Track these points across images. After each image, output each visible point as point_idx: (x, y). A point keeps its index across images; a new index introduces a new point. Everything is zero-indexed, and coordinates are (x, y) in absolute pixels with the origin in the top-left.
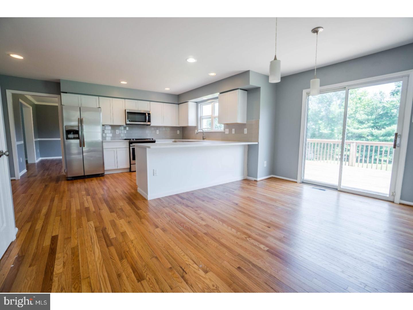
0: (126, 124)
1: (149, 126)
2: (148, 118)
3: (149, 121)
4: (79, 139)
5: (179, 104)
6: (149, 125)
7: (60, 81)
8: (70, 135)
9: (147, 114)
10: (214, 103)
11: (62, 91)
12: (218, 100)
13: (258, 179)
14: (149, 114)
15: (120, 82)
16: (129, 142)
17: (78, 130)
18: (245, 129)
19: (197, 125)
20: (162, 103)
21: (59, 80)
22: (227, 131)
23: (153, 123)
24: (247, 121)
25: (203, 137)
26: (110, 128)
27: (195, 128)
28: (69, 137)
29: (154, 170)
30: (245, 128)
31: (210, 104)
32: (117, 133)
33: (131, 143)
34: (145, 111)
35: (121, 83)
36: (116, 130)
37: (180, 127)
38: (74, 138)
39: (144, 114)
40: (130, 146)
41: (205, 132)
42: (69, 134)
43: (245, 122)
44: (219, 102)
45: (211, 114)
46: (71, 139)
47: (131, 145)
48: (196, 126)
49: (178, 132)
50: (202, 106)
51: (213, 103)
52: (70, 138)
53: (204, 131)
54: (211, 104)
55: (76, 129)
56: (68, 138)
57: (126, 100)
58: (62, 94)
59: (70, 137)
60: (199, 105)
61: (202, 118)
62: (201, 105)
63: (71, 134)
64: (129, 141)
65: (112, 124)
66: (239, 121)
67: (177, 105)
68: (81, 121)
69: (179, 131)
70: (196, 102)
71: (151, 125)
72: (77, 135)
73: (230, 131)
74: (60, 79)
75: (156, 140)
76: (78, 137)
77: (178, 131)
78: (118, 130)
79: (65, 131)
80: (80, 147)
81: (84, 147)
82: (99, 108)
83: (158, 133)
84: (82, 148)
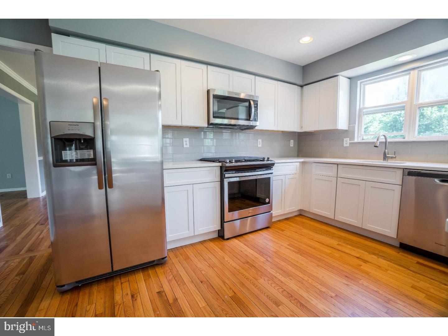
0: (209, 123)
2: (255, 112)
3: (256, 118)
4: (95, 164)
5: (302, 86)
8: (68, 152)
9: (252, 103)
10: (421, 70)
14: (256, 102)
16: (221, 167)
17: (92, 135)
20: (276, 82)
25: (385, 153)
27: (344, 133)
28: (64, 159)
32: (185, 146)
33: (224, 170)
36: (184, 139)
38: (80, 162)
40: (222, 178)
41: (390, 143)
42: (66, 150)
46: (71, 164)
47: (225, 175)
48: (347, 129)
49: (291, 143)
52: (66, 161)
53: (389, 140)
55: (89, 132)
56: (59, 162)
57: (210, 67)
58: (54, 36)
59: (68, 158)
61: (361, 113)
63: (70, 150)
64: (220, 164)
65: (179, 124)
67: (300, 88)
70: (349, 78)
71: (257, 128)
72: (91, 152)
76: (92, 157)
77: (291, 141)
78: (188, 139)
79: (51, 138)
80: (100, 187)
81: (109, 187)
82: (157, 71)
83: (260, 146)
84: (104, 190)
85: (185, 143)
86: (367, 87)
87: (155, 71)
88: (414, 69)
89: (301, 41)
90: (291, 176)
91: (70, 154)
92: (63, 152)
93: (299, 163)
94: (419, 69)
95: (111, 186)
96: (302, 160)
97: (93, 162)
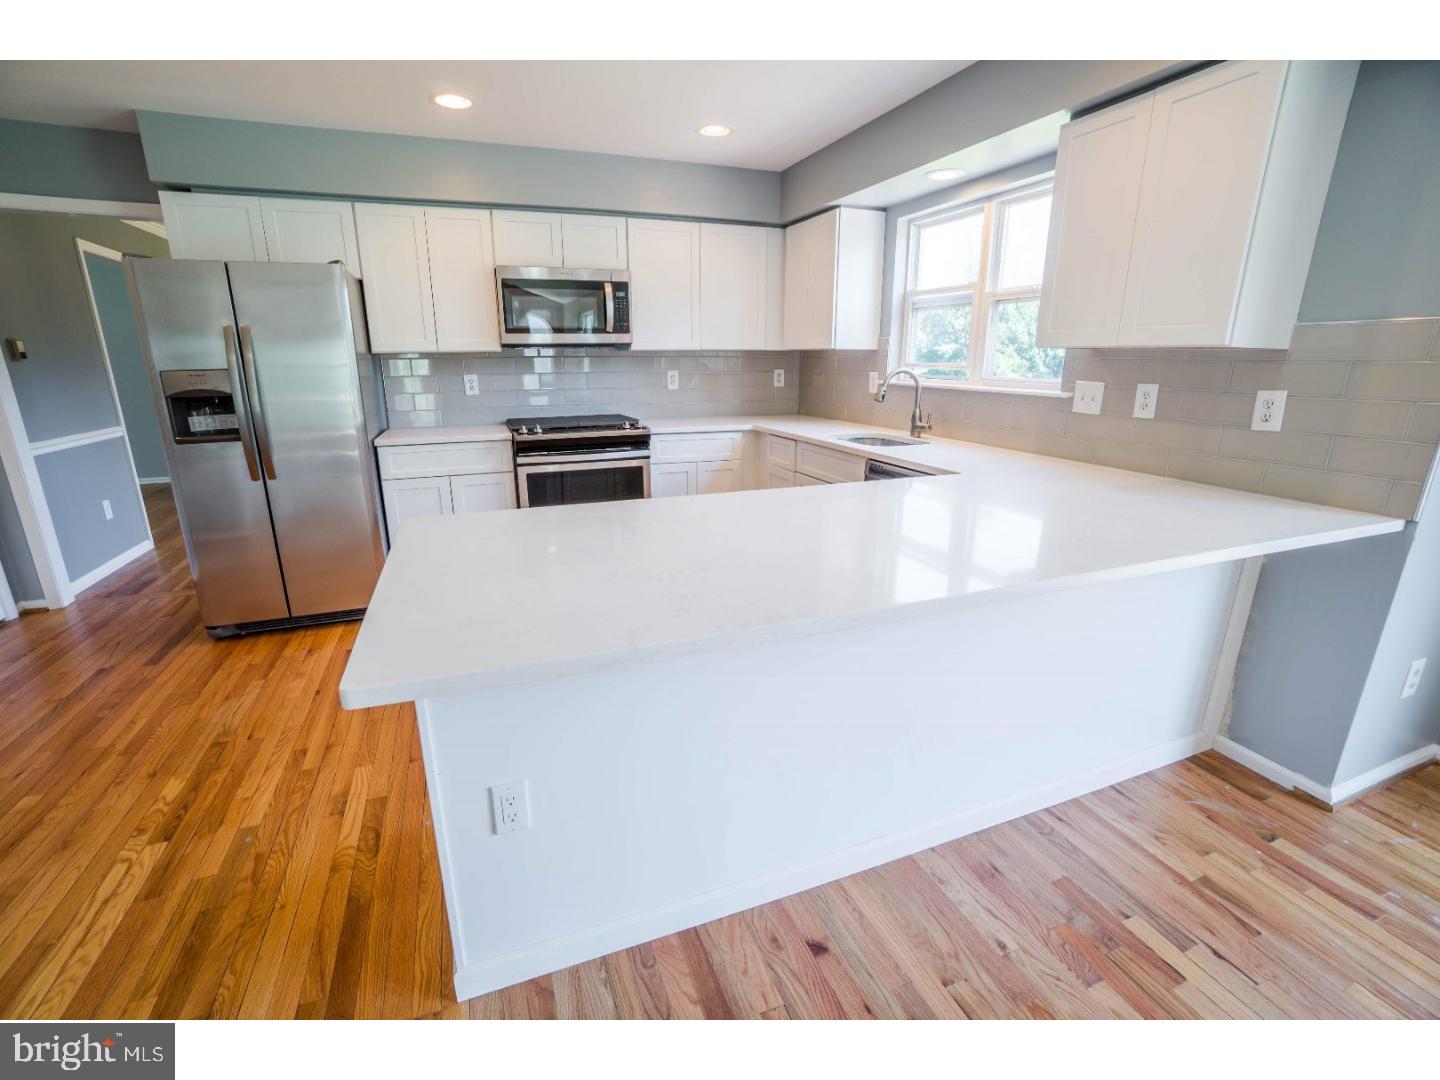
0: (504, 346)
1: (623, 353)
2: (616, 310)
3: (622, 324)
4: (241, 439)
5: (784, 226)
6: (628, 345)
7: (136, 126)
8: (196, 419)
9: (608, 289)
10: (1004, 203)
11: (155, 176)
12: (1052, 173)
13: (1339, 792)
14: (621, 287)
15: (431, 99)
16: (514, 442)
17: (227, 390)
18: (1263, 396)
19: (879, 341)
20: (693, 226)
21: (132, 115)
22: (1090, 397)
23: (643, 336)
24: (1297, 331)
25: (914, 417)
26: (423, 367)
27: (871, 359)
28: (191, 430)
29: (490, 791)
30: (1273, 386)
31: (969, 214)
32: (469, 392)
33: (519, 448)
34: (598, 271)
35: (436, 104)
36: (467, 378)
37: (791, 353)
38: (218, 435)
39: (596, 287)
40: (516, 466)
41: (926, 389)
42: (192, 416)
43: (1283, 342)
44: (1055, 191)
45: (975, 278)
46: (202, 438)
47: (520, 460)
48: (875, 347)
49: (779, 378)
50: (919, 227)
51: (992, 206)
52: (195, 434)
53: (920, 384)
54: (982, 210)
55: (221, 384)
56: (185, 436)
57: (496, 213)
58: (163, 195)
59: (198, 429)
60: (902, 221)
61: (908, 306)
62: (910, 222)
63: (199, 415)
64: (513, 435)
65: (432, 348)
66: (1242, 331)
67: (778, 231)
68: (239, 340)
69: (782, 372)
70: (884, 209)
71: (634, 347)
73: (1119, 398)
74: (135, 107)
75: (653, 431)
76: (231, 426)
77: (777, 372)
78: (475, 377)
79: (166, 398)
80: (254, 478)
81: (270, 478)
82: (336, 262)
83: (673, 386)
84: (261, 482)
85: (467, 386)
86: (926, 233)
87: (332, 262)
88: (989, 198)
89: (702, 132)
90: (717, 465)
91: (199, 422)
92: (189, 418)
93: (740, 435)
94: (1004, 199)
95: (273, 476)
96: (748, 425)
97: (232, 435)
